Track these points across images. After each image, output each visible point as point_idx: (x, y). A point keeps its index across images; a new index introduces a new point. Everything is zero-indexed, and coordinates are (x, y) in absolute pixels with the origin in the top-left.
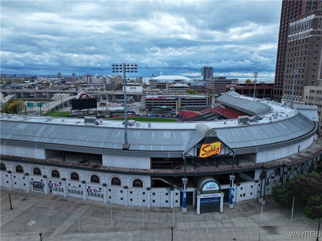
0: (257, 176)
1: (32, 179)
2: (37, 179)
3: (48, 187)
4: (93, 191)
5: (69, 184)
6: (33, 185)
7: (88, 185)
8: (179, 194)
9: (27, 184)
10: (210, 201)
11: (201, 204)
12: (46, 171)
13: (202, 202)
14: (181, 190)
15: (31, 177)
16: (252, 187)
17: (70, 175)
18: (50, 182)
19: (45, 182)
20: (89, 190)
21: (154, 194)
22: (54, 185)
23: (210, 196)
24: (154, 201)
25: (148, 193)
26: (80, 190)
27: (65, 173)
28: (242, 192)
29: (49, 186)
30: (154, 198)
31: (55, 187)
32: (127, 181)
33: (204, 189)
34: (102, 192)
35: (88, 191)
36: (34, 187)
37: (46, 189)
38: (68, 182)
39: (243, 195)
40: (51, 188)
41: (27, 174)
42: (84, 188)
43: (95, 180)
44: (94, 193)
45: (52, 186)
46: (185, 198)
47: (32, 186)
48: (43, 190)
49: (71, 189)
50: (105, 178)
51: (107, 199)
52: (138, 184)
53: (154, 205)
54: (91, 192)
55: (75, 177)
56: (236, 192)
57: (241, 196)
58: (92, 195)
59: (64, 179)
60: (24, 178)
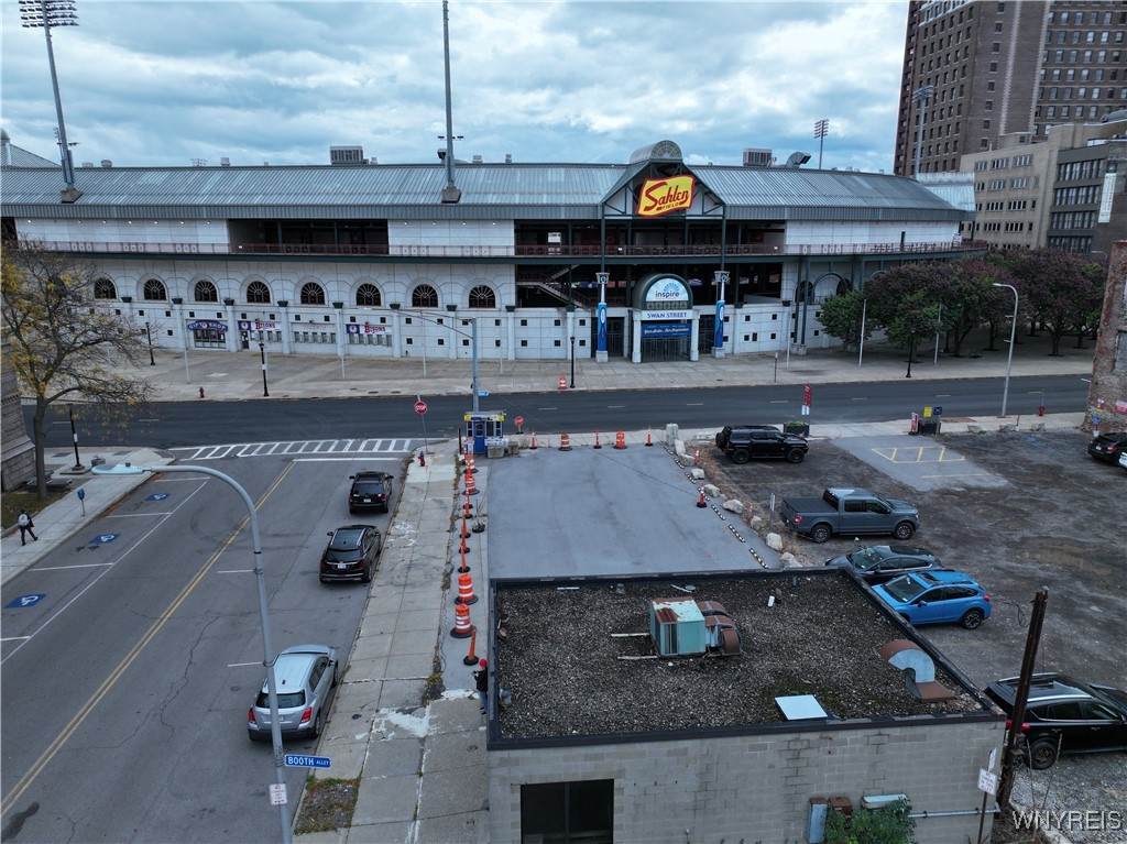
0: (788, 290)
1: (192, 314)
2: (206, 311)
3: (238, 333)
4: (362, 330)
5: (298, 318)
6: (195, 330)
7: (349, 312)
8: (588, 322)
9: (178, 332)
10: (667, 330)
11: (643, 337)
12: (231, 285)
13: (646, 332)
14: (593, 312)
15: (188, 308)
16: (774, 317)
17: (299, 290)
18: (244, 316)
19: (230, 319)
20: (352, 327)
21: (524, 323)
22: (253, 327)
23: (666, 315)
24: (524, 343)
25: (510, 322)
26: (329, 330)
27: (284, 285)
28: (750, 329)
29: (240, 328)
30: (524, 333)
31: (257, 332)
32: (453, 291)
33: (651, 297)
34: (388, 331)
35: (348, 332)
36: (197, 339)
37: (232, 339)
38: (293, 311)
39: (751, 338)
40: (246, 336)
41: (178, 301)
42: (339, 320)
43: (368, 296)
44: (365, 335)
45: (249, 328)
46: (603, 325)
47: (192, 334)
48: (222, 345)
49: (301, 329)
50: (396, 289)
51: (401, 347)
52: (482, 298)
53: (525, 353)
54: (358, 332)
55: (312, 295)
56: (734, 324)
57: (747, 338)
58: (361, 342)
59: (283, 304)
60: (168, 314)
